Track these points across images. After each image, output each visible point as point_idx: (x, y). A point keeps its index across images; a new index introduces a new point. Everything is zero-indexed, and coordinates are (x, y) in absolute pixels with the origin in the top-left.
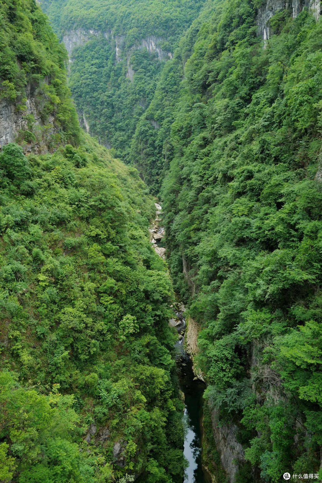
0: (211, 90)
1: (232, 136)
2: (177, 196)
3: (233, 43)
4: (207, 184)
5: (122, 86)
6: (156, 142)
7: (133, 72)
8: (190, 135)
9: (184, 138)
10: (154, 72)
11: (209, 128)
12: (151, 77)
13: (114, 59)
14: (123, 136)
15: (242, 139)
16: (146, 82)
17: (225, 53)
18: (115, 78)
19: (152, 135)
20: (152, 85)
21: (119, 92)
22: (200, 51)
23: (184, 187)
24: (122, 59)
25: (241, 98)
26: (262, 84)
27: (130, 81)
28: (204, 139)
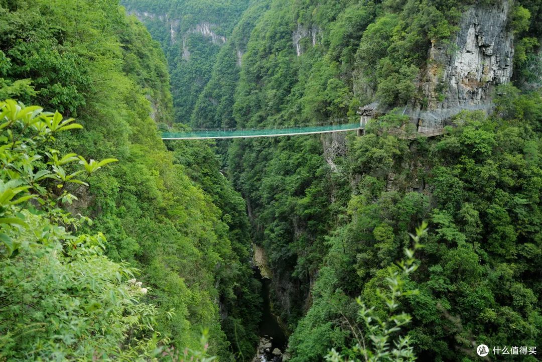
0: (264, 81)
1: (279, 116)
2: (241, 159)
3: (277, 50)
4: (264, 148)
5: (178, 65)
6: (216, 117)
7: (189, 53)
8: (249, 113)
9: (244, 115)
10: (208, 54)
11: (264, 109)
12: (206, 58)
13: (170, 40)
14: (181, 111)
15: (285, 118)
16: (202, 62)
17: (272, 56)
18: (171, 57)
19: (211, 111)
20: (207, 65)
21: (176, 71)
22: (253, 51)
23: (247, 151)
24: (178, 40)
25: (284, 89)
26: (297, 81)
27: (186, 61)
28: (260, 116)
